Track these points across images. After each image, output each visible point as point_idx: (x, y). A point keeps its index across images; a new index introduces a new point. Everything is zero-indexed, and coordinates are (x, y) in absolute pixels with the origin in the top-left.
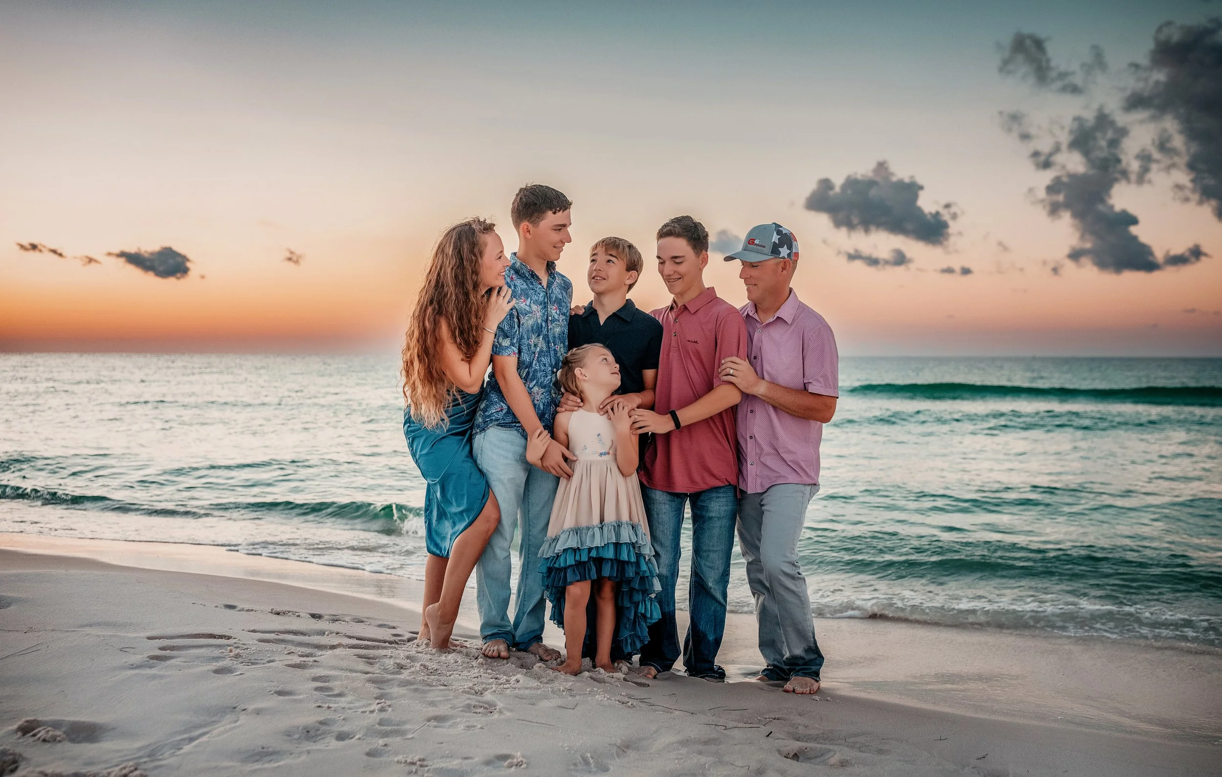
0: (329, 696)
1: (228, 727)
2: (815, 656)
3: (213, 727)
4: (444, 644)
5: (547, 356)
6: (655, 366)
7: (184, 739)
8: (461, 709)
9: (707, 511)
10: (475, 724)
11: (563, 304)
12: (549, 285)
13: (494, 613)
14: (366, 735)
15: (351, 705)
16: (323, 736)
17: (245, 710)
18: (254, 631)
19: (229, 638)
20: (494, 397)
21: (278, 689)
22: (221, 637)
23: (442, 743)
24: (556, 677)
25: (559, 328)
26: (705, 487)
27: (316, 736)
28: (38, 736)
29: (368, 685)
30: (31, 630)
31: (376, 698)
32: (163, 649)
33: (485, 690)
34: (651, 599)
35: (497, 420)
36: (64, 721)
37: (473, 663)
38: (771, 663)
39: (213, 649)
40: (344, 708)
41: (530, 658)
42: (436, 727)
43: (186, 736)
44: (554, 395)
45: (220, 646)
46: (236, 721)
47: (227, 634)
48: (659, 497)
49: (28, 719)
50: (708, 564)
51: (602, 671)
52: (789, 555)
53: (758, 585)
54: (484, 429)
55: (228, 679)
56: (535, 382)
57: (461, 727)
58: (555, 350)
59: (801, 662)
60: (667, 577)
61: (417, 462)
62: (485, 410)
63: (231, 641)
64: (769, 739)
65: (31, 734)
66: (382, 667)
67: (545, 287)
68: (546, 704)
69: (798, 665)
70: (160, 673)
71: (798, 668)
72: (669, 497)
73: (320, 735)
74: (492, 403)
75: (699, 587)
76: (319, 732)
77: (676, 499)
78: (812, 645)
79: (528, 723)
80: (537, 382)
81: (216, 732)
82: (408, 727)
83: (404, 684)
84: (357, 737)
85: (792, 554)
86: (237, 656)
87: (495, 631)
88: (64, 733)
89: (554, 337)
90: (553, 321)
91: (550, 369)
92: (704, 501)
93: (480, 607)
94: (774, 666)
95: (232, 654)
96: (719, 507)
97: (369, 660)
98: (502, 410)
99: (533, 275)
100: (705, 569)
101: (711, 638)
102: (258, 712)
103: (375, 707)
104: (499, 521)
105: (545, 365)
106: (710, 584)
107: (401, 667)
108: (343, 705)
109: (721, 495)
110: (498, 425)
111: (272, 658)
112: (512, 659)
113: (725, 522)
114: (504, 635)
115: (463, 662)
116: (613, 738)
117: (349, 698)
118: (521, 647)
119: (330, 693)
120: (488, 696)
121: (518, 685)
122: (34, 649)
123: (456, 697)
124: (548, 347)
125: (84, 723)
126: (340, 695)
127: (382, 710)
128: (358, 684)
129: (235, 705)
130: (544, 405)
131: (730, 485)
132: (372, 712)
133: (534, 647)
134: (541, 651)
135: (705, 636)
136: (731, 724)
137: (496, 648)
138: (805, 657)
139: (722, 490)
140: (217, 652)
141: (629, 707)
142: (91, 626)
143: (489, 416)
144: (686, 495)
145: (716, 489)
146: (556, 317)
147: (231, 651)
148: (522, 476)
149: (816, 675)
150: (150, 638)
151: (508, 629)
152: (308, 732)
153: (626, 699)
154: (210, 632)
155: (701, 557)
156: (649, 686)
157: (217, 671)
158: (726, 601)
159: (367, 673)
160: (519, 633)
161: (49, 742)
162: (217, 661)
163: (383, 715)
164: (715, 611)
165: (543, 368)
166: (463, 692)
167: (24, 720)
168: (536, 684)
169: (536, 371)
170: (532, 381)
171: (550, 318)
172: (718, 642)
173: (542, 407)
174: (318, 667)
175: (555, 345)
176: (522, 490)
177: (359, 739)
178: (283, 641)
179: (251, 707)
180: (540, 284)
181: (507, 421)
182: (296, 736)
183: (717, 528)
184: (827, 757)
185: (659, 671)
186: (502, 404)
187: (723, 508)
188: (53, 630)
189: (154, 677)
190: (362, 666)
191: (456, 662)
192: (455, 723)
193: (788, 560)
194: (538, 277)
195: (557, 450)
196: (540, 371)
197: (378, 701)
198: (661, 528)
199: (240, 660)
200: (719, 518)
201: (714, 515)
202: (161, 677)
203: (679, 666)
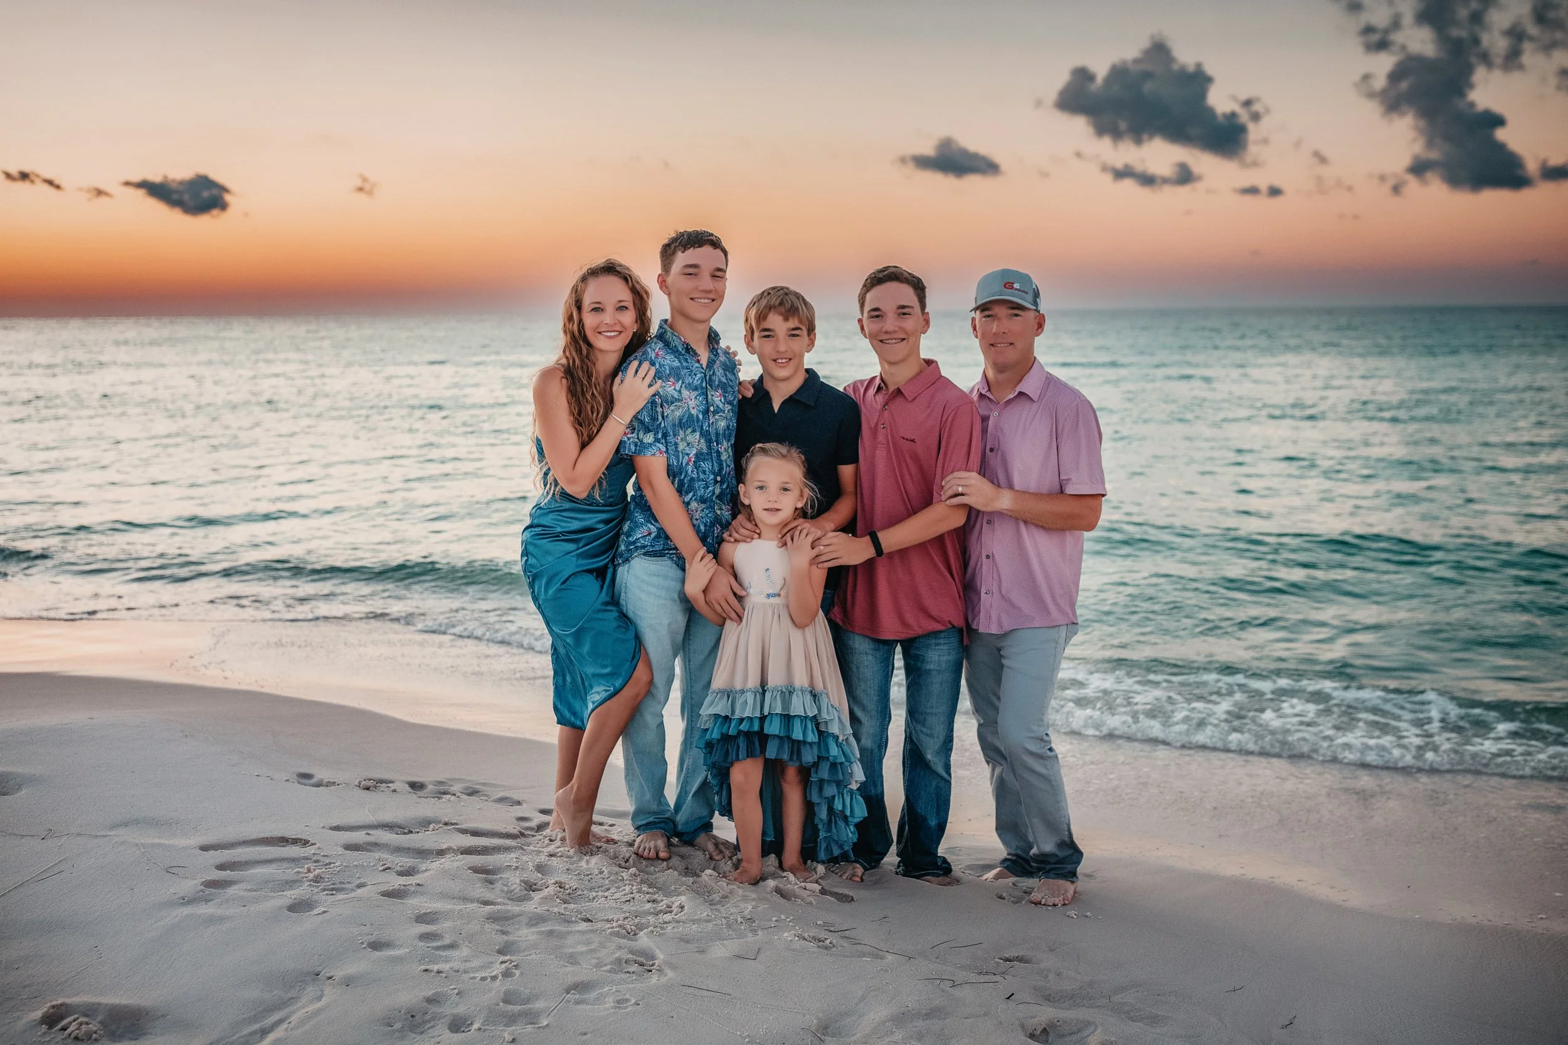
0: (438, 948)
1: (310, 1009)
2: (1070, 852)
3: (291, 1008)
4: (585, 841)
5: (708, 460)
6: (854, 459)
7: (254, 1033)
8: (609, 967)
9: (923, 661)
10: (628, 996)
11: (730, 389)
12: (711, 363)
13: (648, 796)
14: (486, 1022)
15: (468, 965)
16: (432, 1023)
17: (330, 978)
18: (337, 828)
19: (305, 843)
20: (640, 518)
21: (372, 939)
22: (295, 841)
23: (585, 1034)
24: (731, 892)
25: (723, 422)
26: (920, 632)
27: (424, 1022)
28: (69, 1031)
29: (488, 927)
30: (50, 833)
31: (500, 952)
32: (221, 867)
33: (640, 927)
34: (851, 792)
35: (644, 547)
36: (99, 1004)
37: (624, 874)
38: (1013, 852)
39: (285, 865)
40: (458, 971)
41: (698, 857)
42: (578, 1003)
43: (256, 1026)
44: (719, 512)
45: (294, 860)
46: (319, 998)
47: (304, 837)
48: (860, 645)
49: (54, 1003)
50: (925, 730)
51: (791, 877)
52: (1034, 728)
53: (992, 751)
54: (627, 560)
55: (308, 922)
56: (691, 494)
57: (610, 1002)
58: (718, 452)
59: (1052, 860)
60: (872, 751)
61: (539, 607)
62: (628, 535)
63: (310, 851)
64: (1011, 1003)
65: (59, 1027)
66: (506, 889)
67: (704, 366)
68: (719, 951)
69: (1049, 863)
70: (220, 912)
71: (1049, 867)
72: (872, 645)
73: (429, 1021)
74: (637, 525)
75: (914, 758)
76: (428, 1017)
77: (881, 646)
78: (1066, 839)
79: (696, 992)
80: (694, 495)
81: (294, 1019)
82: (539, 1005)
83: (536, 920)
84: (476, 1026)
85: (1039, 726)
86: (317, 879)
87: (651, 819)
88: (101, 1022)
89: (717, 434)
90: (715, 413)
91: (712, 477)
92: (918, 649)
93: (630, 789)
94: (1017, 855)
95: (311, 876)
96: (938, 656)
97: (487, 873)
98: (650, 534)
99: (688, 349)
100: (922, 737)
101: (933, 822)
102: (348, 982)
103: (498, 969)
104: (651, 682)
105: (704, 472)
106: (929, 757)
107: (531, 887)
108: (456, 965)
109: (941, 641)
110: (645, 554)
111: (362, 880)
112: (675, 861)
113: (948, 676)
114: (662, 825)
115: (610, 873)
116: (807, 1016)
117: (464, 952)
118: (685, 838)
119: (439, 944)
120: (644, 940)
121: (681, 916)
122: (56, 870)
123: (602, 946)
124: (709, 447)
125: (126, 1006)
126: (452, 946)
127: (507, 974)
128: (474, 927)
129: (318, 969)
130: (705, 525)
131: (954, 627)
132: (494, 978)
133: (701, 839)
134: (710, 847)
135: (925, 819)
136: (961, 976)
137: (652, 844)
138: (1057, 853)
139: (942, 635)
140: (290, 873)
141: (826, 948)
142: (125, 824)
143: (634, 542)
144: (897, 641)
145: (935, 634)
146: (721, 406)
147: (309, 871)
148: (681, 620)
149: (1072, 875)
150: (205, 848)
151: (668, 815)
152: (412, 1016)
153: (823, 935)
154: (279, 834)
155: (918, 721)
156: (852, 900)
157: (293, 908)
158: (950, 775)
159: (486, 903)
160: (681, 818)
161: (83, 1040)
162: (291, 888)
163: (509, 985)
164: (937, 787)
165: (702, 476)
166: (611, 934)
167: (49, 1004)
168: (705, 914)
169: (692, 479)
170: (687, 493)
171: (712, 409)
172: (941, 828)
173: (702, 528)
174: (422, 894)
175: (717, 445)
176: (680, 637)
177: (480, 1029)
178: (375, 845)
179: (339, 973)
180: (698, 361)
181: (657, 548)
182: (398, 1026)
183: (936, 685)
184: (1086, 1033)
185: (866, 869)
186: (649, 525)
187: (945, 658)
188: (79, 835)
189: (212, 920)
190: (479, 890)
191: (601, 873)
192: (601, 994)
193: (1033, 735)
194: (694, 351)
195: (724, 582)
196: (699, 480)
197: (502, 958)
198: (863, 687)
199: (322, 886)
200: (939, 672)
201: (932, 667)
202: (222, 919)
203: (891, 858)
